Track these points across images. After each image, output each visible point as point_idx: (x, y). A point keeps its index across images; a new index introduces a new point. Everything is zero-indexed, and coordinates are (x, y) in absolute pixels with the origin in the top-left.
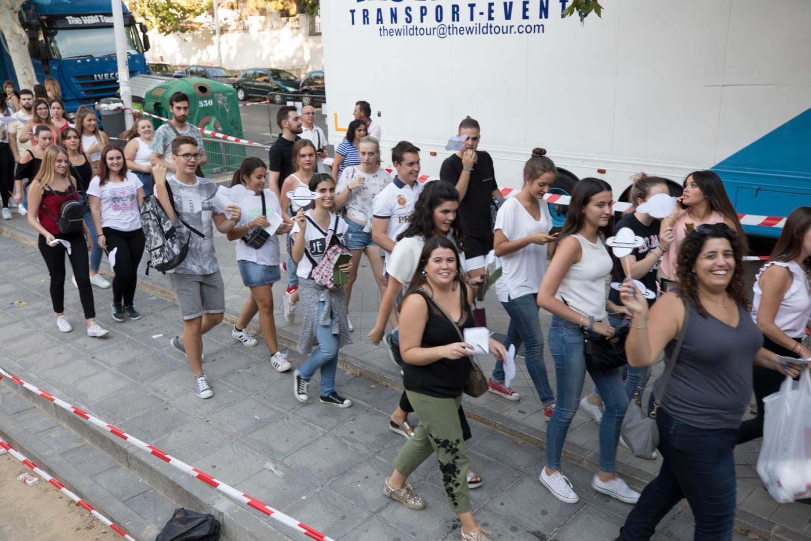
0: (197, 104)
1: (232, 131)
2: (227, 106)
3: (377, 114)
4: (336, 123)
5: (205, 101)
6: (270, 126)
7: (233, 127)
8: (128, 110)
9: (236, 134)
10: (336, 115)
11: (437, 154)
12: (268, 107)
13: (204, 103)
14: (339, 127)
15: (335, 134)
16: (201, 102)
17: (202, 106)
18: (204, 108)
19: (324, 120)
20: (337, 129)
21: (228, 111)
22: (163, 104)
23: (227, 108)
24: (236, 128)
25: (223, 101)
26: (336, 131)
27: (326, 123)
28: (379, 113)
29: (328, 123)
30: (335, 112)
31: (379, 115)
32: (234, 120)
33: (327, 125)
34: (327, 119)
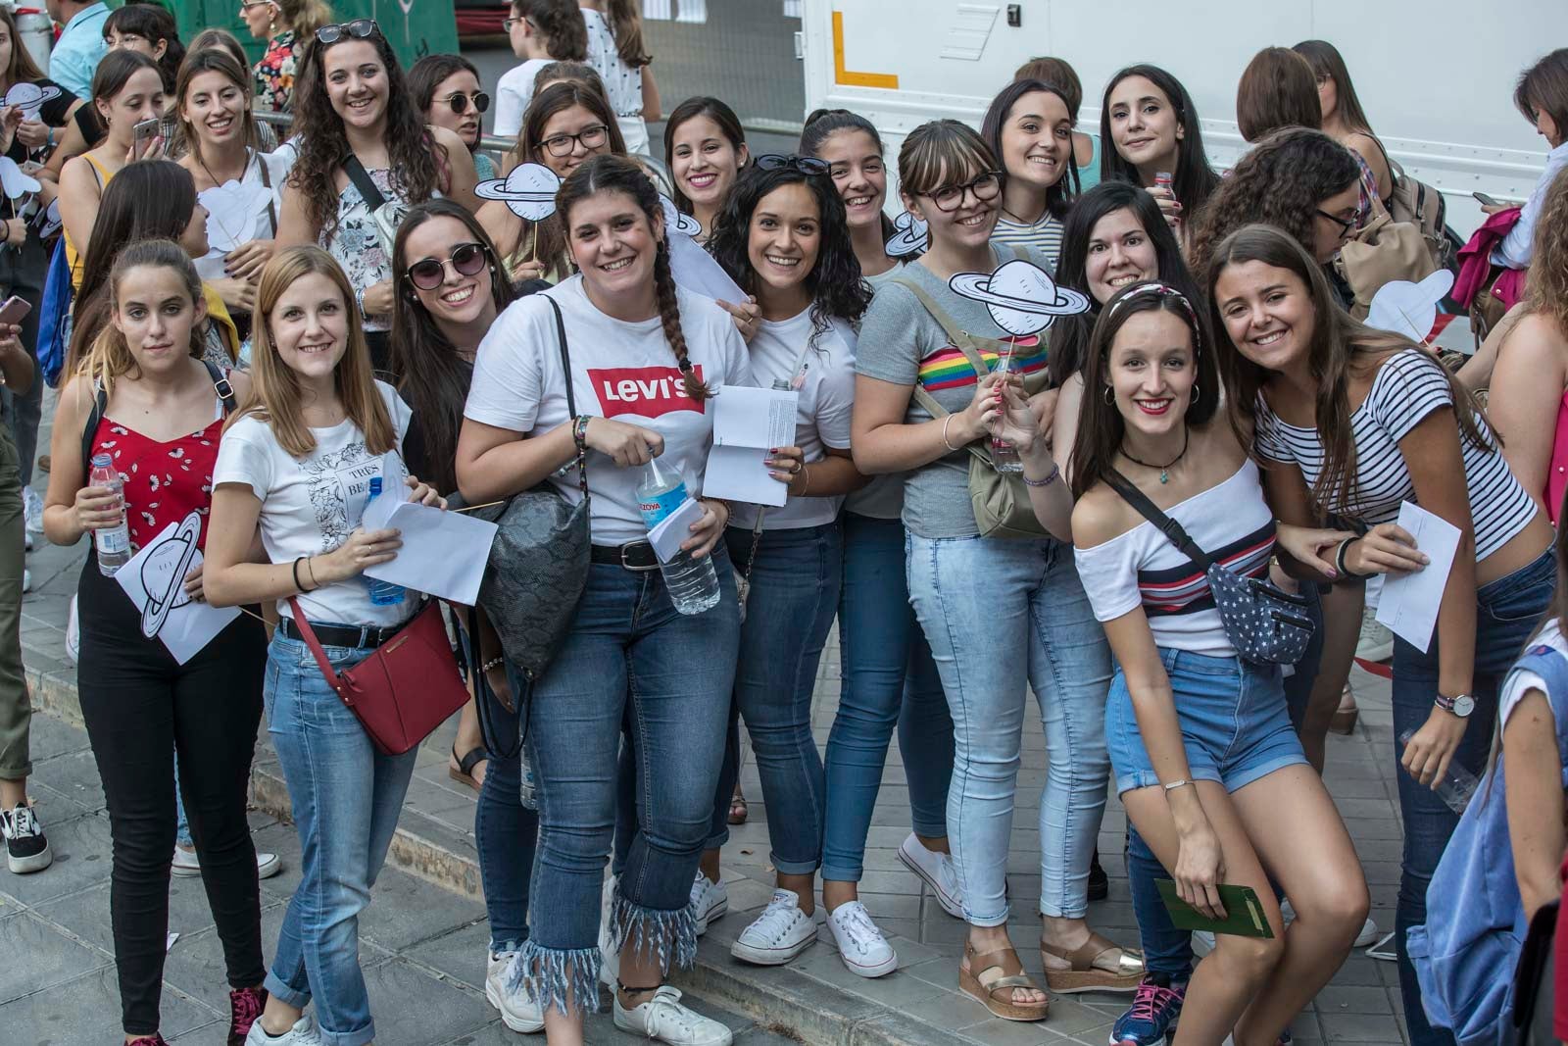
3: (1004, 17)
4: (839, 51)
8: (30, 17)
10: (837, 17)
14: (851, 66)
15: (833, 96)
19: (791, 40)
20: (843, 77)
21: (406, 8)
23: (406, 1)
26: (837, 82)
27: (798, 52)
28: (1014, 10)
29: (804, 53)
30: (836, 10)
31: (1015, 17)
32: (428, 42)
33: (801, 60)
34: (799, 36)
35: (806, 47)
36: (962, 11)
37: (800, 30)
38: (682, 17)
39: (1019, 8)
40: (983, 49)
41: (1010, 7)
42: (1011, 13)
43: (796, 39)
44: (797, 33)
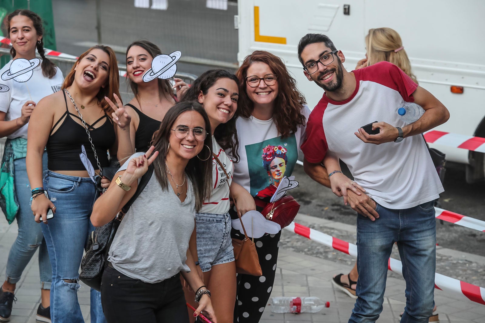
3: (342, 10)
4: (257, 26)
6: (98, 28)
10: (256, 9)
11: (465, 90)
14: (263, 32)
15: (252, 48)
19: (232, 21)
20: (258, 38)
26: (256, 40)
27: (236, 25)
28: (347, 7)
29: (239, 26)
30: (256, 5)
31: (347, 11)
33: (237, 30)
34: (237, 18)
35: (240, 23)
36: (320, 7)
37: (237, 14)
38: (155, 6)
39: (349, 6)
40: (330, 25)
41: (345, 6)
42: (345, 9)
43: (235, 19)
44: (236, 16)
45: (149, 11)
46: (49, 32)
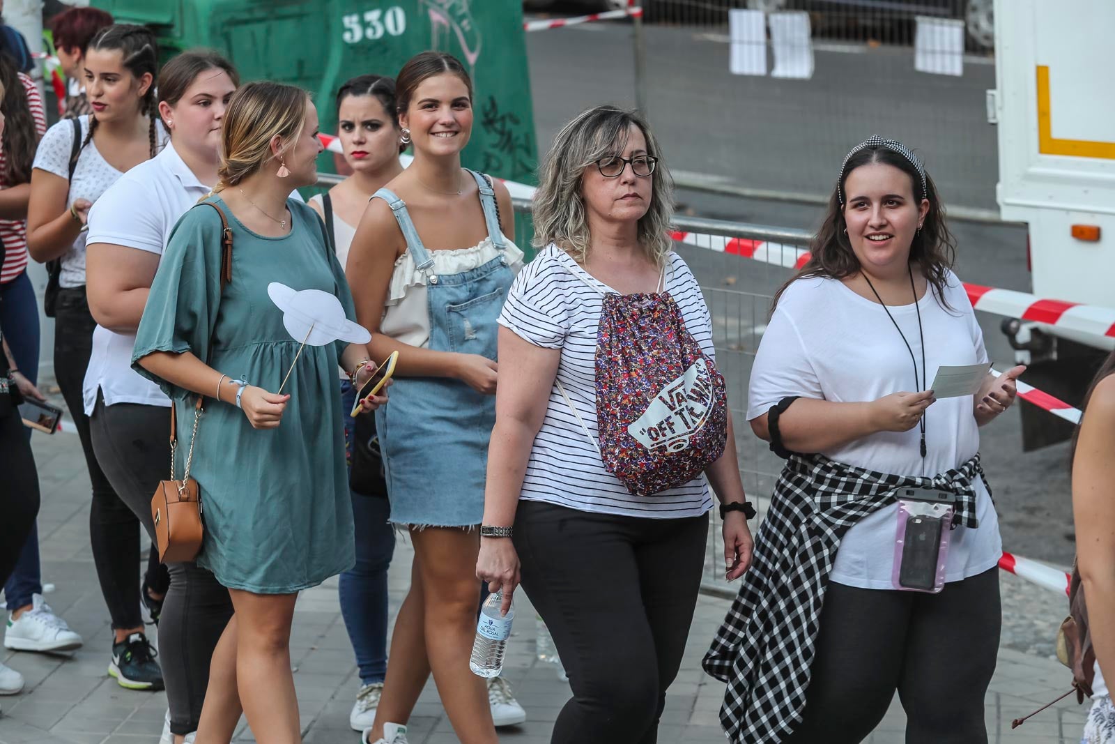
0: (329, 28)
1: (488, 157)
2: (470, 39)
4: (1044, 114)
5: (372, 16)
7: (494, 138)
9: (507, 168)
10: (1042, 74)
12: (634, 36)
13: (365, 25)
14: (1059, 131)
15: (1034, 170)
16: (351, 21)
17: (358, 36)
18: (366, 48)
19: (981, 104)
20: (1049, 145)
21: (471, 58)
22: (176, 32)
23: (472, 50)
24: (508, 142)
25: (452, 11)
26: (1042, 151)
27: (990, 114)
29: (999, 115)
30: (1041, 63)
32: (498, 101)
33: (995, 125)
34: (993, 95)
35: (1001, 109)
37: (993, 87)
38: (780, 71)
43: (989, 98)
44: (990, 92)
45: (767, 82)
46: (522, 141)
